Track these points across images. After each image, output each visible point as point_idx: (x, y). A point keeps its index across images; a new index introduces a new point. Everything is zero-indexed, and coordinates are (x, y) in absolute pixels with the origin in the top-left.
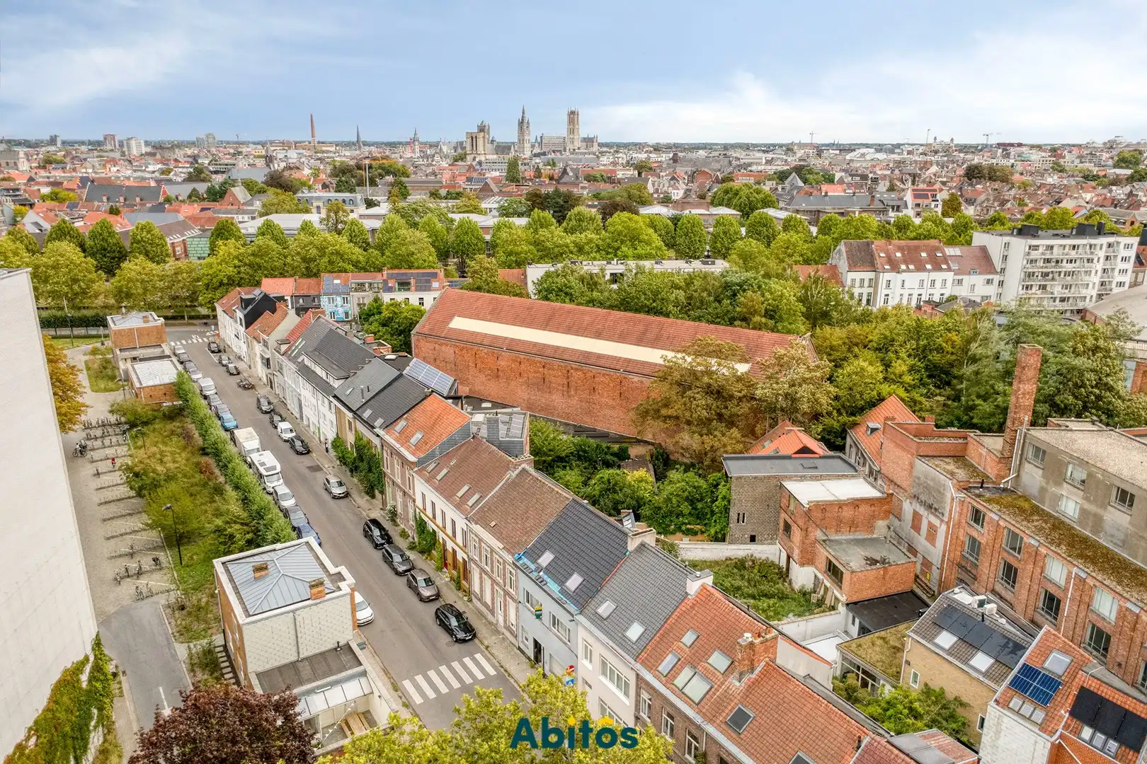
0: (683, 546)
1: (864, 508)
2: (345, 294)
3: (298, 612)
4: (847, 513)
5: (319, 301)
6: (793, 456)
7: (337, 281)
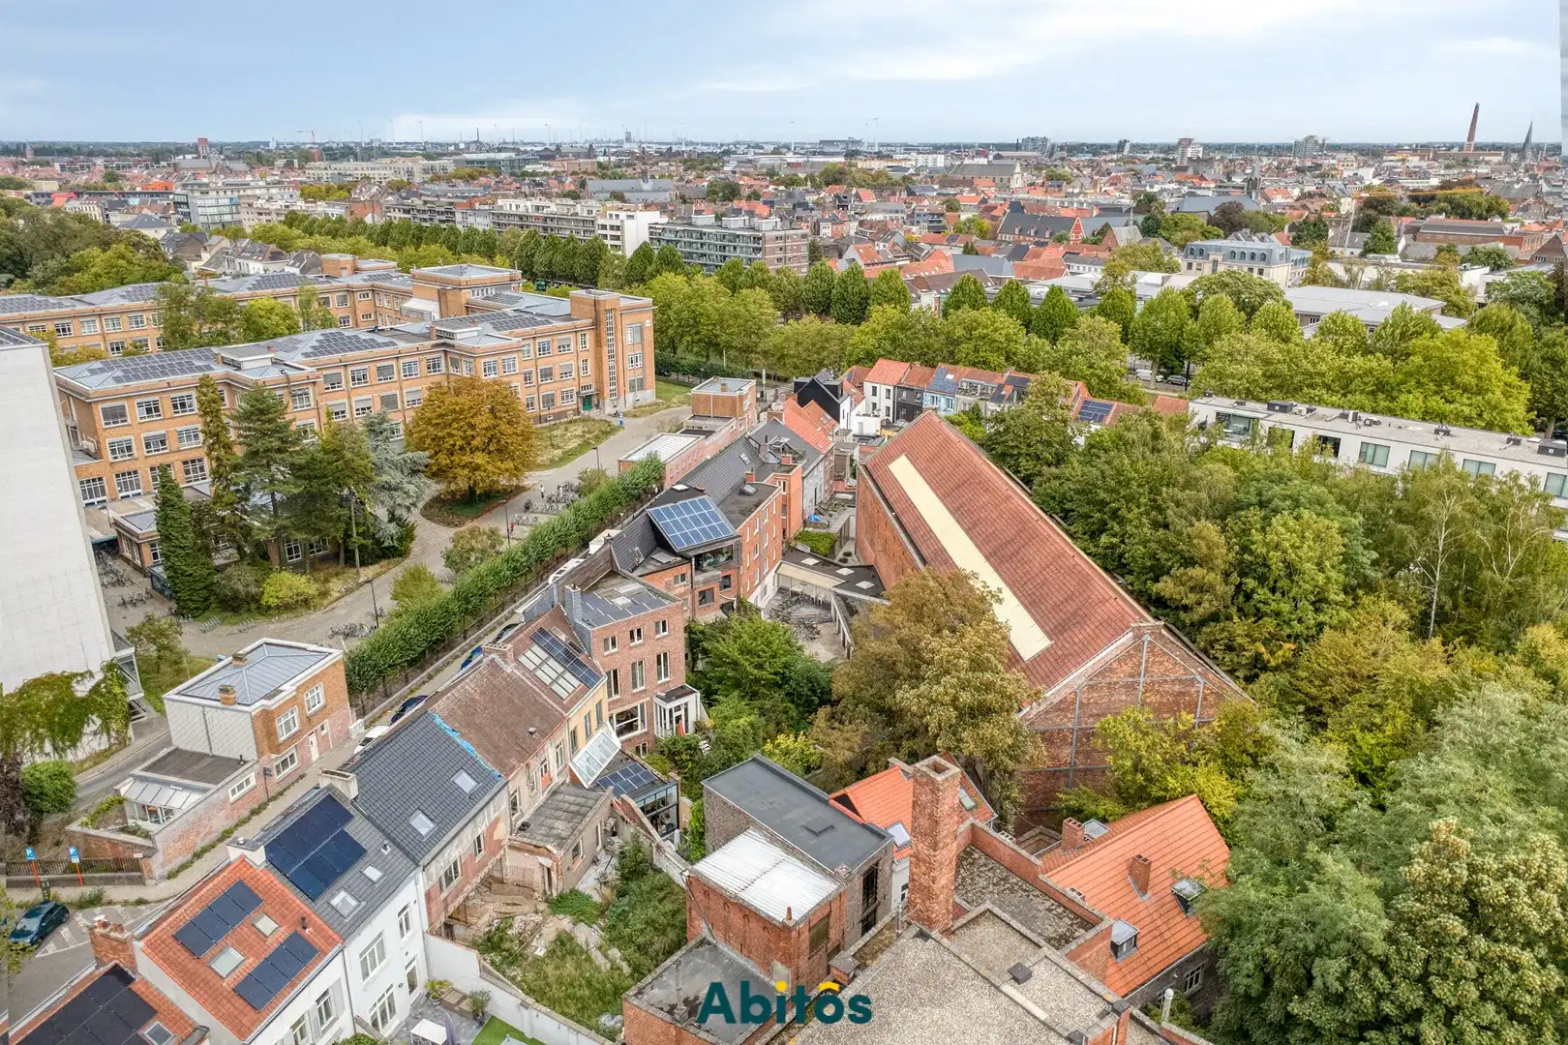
2: (950, 393)
3: (207, 709)
4: (735, 918)
5: (922, 398)
6: (832, 802)
7: (950, 377)
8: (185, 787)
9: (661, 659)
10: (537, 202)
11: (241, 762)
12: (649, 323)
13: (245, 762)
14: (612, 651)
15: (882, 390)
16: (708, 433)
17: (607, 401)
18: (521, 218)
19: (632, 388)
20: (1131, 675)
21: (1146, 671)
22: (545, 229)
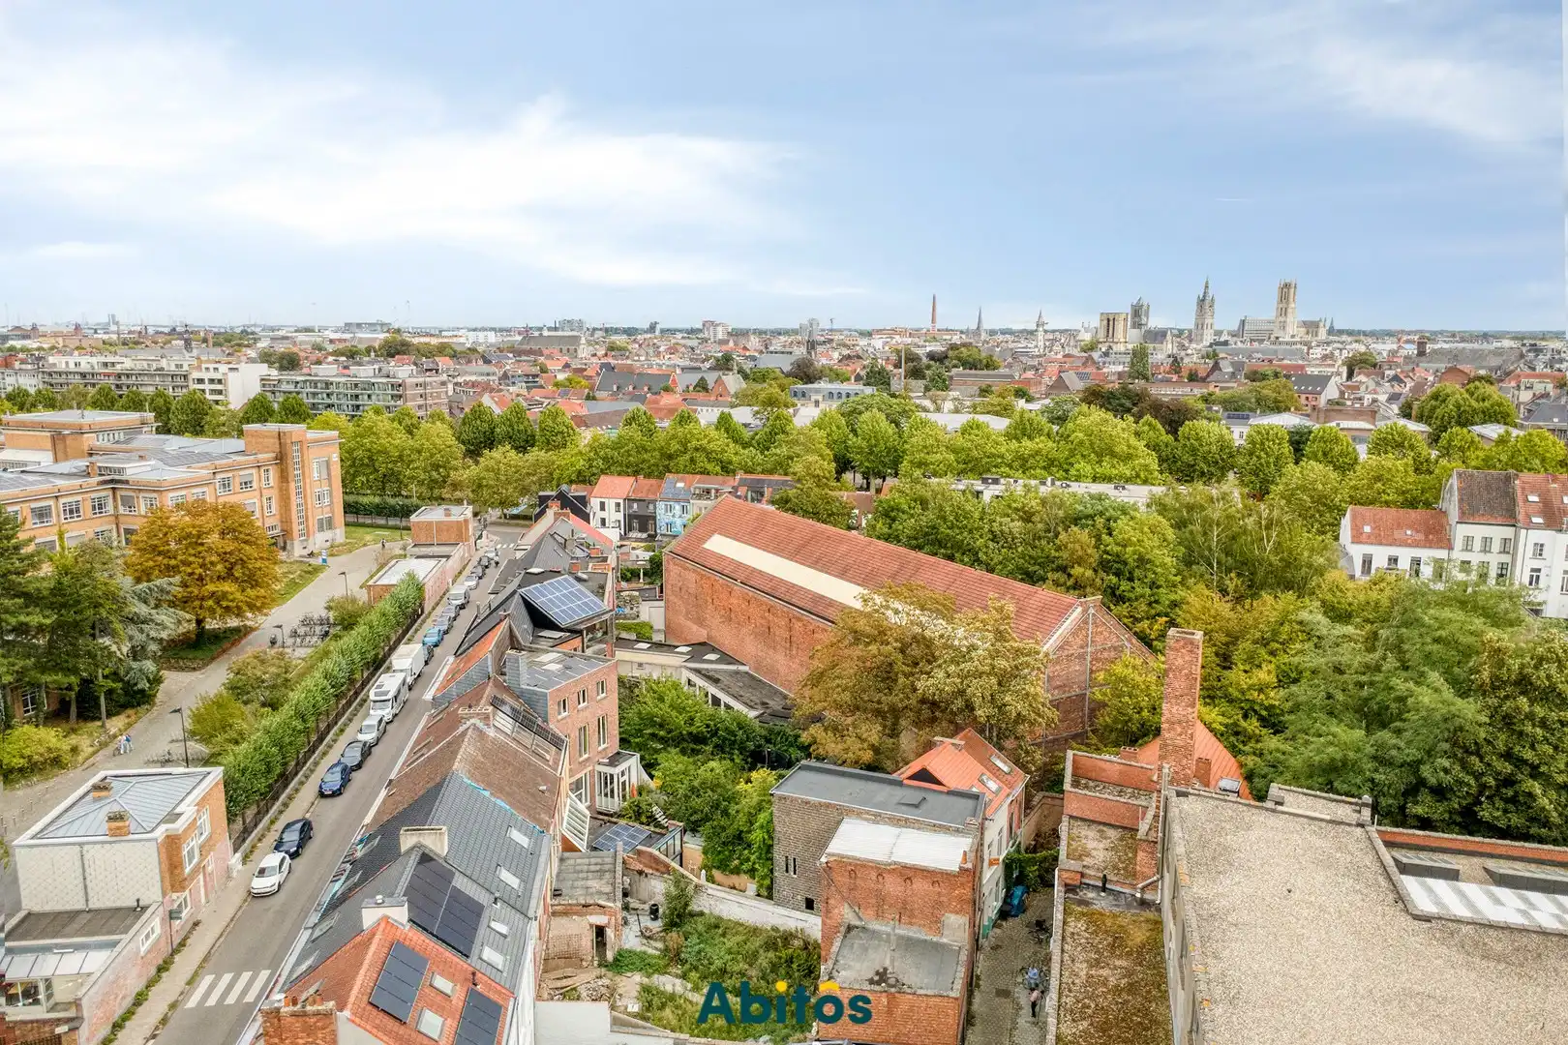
0: (710, 891)
1: (920, 885)
2: (683, 500)
3: (86, 848)
4: (893, 886)
5: (655, 508)
6: (906, 782)
7: (680, 485)
8: (77, 947)
9: (601, 724)
10: (103, 359)
11: (138, 910)
12: (335, 458)
13: (144, 909)
14: (564, 714)
15: (611, 504)
16: (448, 557)
17: (296, 543)
18: (83, 375)
19: (321, 529)
20: (1082, 647)
21: (1092, 642)
22: (118, 387)
